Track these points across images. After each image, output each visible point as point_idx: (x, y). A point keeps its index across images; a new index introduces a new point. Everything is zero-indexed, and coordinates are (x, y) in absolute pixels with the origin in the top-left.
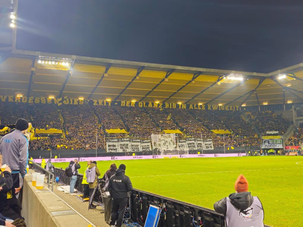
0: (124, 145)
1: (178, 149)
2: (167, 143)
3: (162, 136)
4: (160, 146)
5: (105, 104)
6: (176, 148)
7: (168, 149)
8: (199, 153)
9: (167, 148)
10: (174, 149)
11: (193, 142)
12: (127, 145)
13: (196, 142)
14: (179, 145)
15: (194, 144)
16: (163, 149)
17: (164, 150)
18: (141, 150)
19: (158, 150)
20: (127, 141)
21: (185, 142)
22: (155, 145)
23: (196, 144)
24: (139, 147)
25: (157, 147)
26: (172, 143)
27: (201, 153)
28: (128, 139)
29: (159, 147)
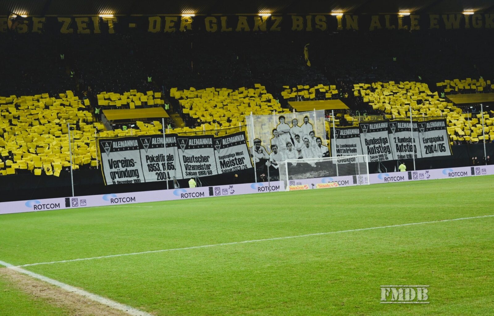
0: (160, 157)
1: (335, 159)
2: (299, 142)
3: (282, 120)
4: (276, 153)
5: (97, 30)
6: (328, 154)
7: (301, 161)
8: (403, 167)
9: (298, 156)
10: (321, 160)
11: (384, 134)
12: (170, 158)
13: (392, 136)
14: (337, 146)
15: (385, 141)
16: (286, 162)
17: (289, 164)
18: (216, 170)
19: (268, 164)
20: (169, 145)
21: (358, 136)
22: (258, 148)
23: (393, 141)
24: (211, 161)
25: (267, 157)
26: (313, 142)
27: (409, 168)
28: (170, 140)
29: (272, 156)
